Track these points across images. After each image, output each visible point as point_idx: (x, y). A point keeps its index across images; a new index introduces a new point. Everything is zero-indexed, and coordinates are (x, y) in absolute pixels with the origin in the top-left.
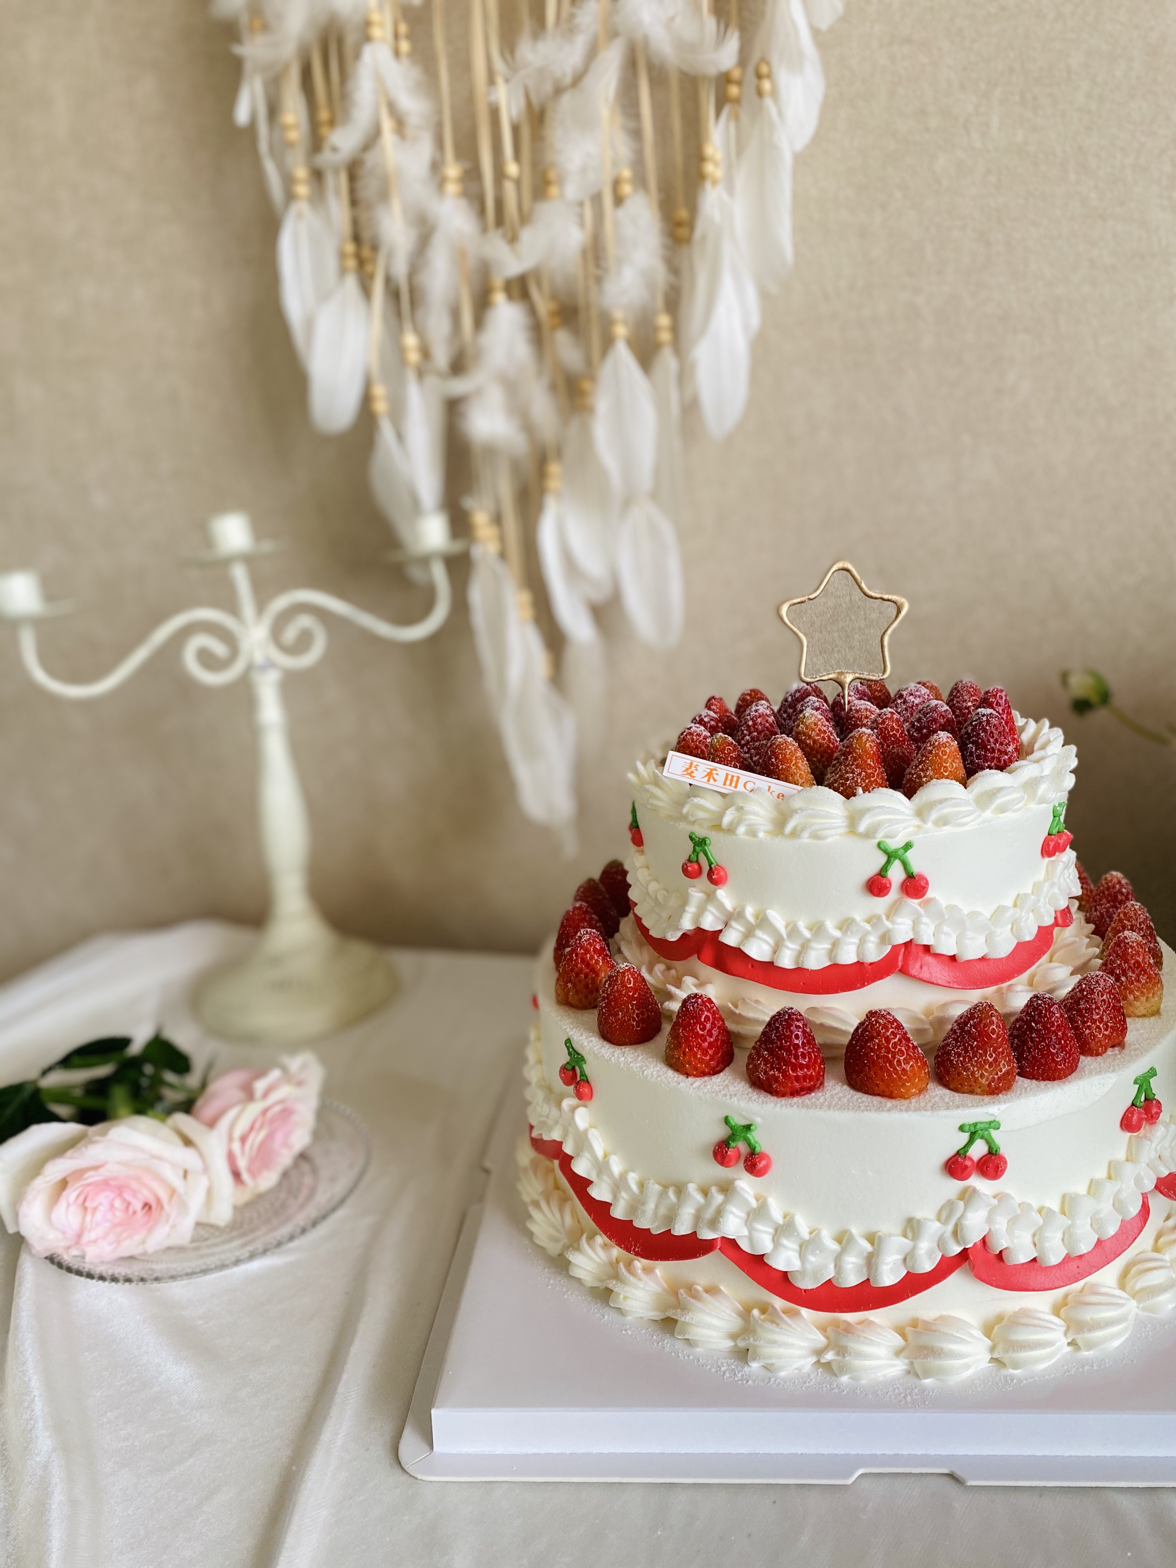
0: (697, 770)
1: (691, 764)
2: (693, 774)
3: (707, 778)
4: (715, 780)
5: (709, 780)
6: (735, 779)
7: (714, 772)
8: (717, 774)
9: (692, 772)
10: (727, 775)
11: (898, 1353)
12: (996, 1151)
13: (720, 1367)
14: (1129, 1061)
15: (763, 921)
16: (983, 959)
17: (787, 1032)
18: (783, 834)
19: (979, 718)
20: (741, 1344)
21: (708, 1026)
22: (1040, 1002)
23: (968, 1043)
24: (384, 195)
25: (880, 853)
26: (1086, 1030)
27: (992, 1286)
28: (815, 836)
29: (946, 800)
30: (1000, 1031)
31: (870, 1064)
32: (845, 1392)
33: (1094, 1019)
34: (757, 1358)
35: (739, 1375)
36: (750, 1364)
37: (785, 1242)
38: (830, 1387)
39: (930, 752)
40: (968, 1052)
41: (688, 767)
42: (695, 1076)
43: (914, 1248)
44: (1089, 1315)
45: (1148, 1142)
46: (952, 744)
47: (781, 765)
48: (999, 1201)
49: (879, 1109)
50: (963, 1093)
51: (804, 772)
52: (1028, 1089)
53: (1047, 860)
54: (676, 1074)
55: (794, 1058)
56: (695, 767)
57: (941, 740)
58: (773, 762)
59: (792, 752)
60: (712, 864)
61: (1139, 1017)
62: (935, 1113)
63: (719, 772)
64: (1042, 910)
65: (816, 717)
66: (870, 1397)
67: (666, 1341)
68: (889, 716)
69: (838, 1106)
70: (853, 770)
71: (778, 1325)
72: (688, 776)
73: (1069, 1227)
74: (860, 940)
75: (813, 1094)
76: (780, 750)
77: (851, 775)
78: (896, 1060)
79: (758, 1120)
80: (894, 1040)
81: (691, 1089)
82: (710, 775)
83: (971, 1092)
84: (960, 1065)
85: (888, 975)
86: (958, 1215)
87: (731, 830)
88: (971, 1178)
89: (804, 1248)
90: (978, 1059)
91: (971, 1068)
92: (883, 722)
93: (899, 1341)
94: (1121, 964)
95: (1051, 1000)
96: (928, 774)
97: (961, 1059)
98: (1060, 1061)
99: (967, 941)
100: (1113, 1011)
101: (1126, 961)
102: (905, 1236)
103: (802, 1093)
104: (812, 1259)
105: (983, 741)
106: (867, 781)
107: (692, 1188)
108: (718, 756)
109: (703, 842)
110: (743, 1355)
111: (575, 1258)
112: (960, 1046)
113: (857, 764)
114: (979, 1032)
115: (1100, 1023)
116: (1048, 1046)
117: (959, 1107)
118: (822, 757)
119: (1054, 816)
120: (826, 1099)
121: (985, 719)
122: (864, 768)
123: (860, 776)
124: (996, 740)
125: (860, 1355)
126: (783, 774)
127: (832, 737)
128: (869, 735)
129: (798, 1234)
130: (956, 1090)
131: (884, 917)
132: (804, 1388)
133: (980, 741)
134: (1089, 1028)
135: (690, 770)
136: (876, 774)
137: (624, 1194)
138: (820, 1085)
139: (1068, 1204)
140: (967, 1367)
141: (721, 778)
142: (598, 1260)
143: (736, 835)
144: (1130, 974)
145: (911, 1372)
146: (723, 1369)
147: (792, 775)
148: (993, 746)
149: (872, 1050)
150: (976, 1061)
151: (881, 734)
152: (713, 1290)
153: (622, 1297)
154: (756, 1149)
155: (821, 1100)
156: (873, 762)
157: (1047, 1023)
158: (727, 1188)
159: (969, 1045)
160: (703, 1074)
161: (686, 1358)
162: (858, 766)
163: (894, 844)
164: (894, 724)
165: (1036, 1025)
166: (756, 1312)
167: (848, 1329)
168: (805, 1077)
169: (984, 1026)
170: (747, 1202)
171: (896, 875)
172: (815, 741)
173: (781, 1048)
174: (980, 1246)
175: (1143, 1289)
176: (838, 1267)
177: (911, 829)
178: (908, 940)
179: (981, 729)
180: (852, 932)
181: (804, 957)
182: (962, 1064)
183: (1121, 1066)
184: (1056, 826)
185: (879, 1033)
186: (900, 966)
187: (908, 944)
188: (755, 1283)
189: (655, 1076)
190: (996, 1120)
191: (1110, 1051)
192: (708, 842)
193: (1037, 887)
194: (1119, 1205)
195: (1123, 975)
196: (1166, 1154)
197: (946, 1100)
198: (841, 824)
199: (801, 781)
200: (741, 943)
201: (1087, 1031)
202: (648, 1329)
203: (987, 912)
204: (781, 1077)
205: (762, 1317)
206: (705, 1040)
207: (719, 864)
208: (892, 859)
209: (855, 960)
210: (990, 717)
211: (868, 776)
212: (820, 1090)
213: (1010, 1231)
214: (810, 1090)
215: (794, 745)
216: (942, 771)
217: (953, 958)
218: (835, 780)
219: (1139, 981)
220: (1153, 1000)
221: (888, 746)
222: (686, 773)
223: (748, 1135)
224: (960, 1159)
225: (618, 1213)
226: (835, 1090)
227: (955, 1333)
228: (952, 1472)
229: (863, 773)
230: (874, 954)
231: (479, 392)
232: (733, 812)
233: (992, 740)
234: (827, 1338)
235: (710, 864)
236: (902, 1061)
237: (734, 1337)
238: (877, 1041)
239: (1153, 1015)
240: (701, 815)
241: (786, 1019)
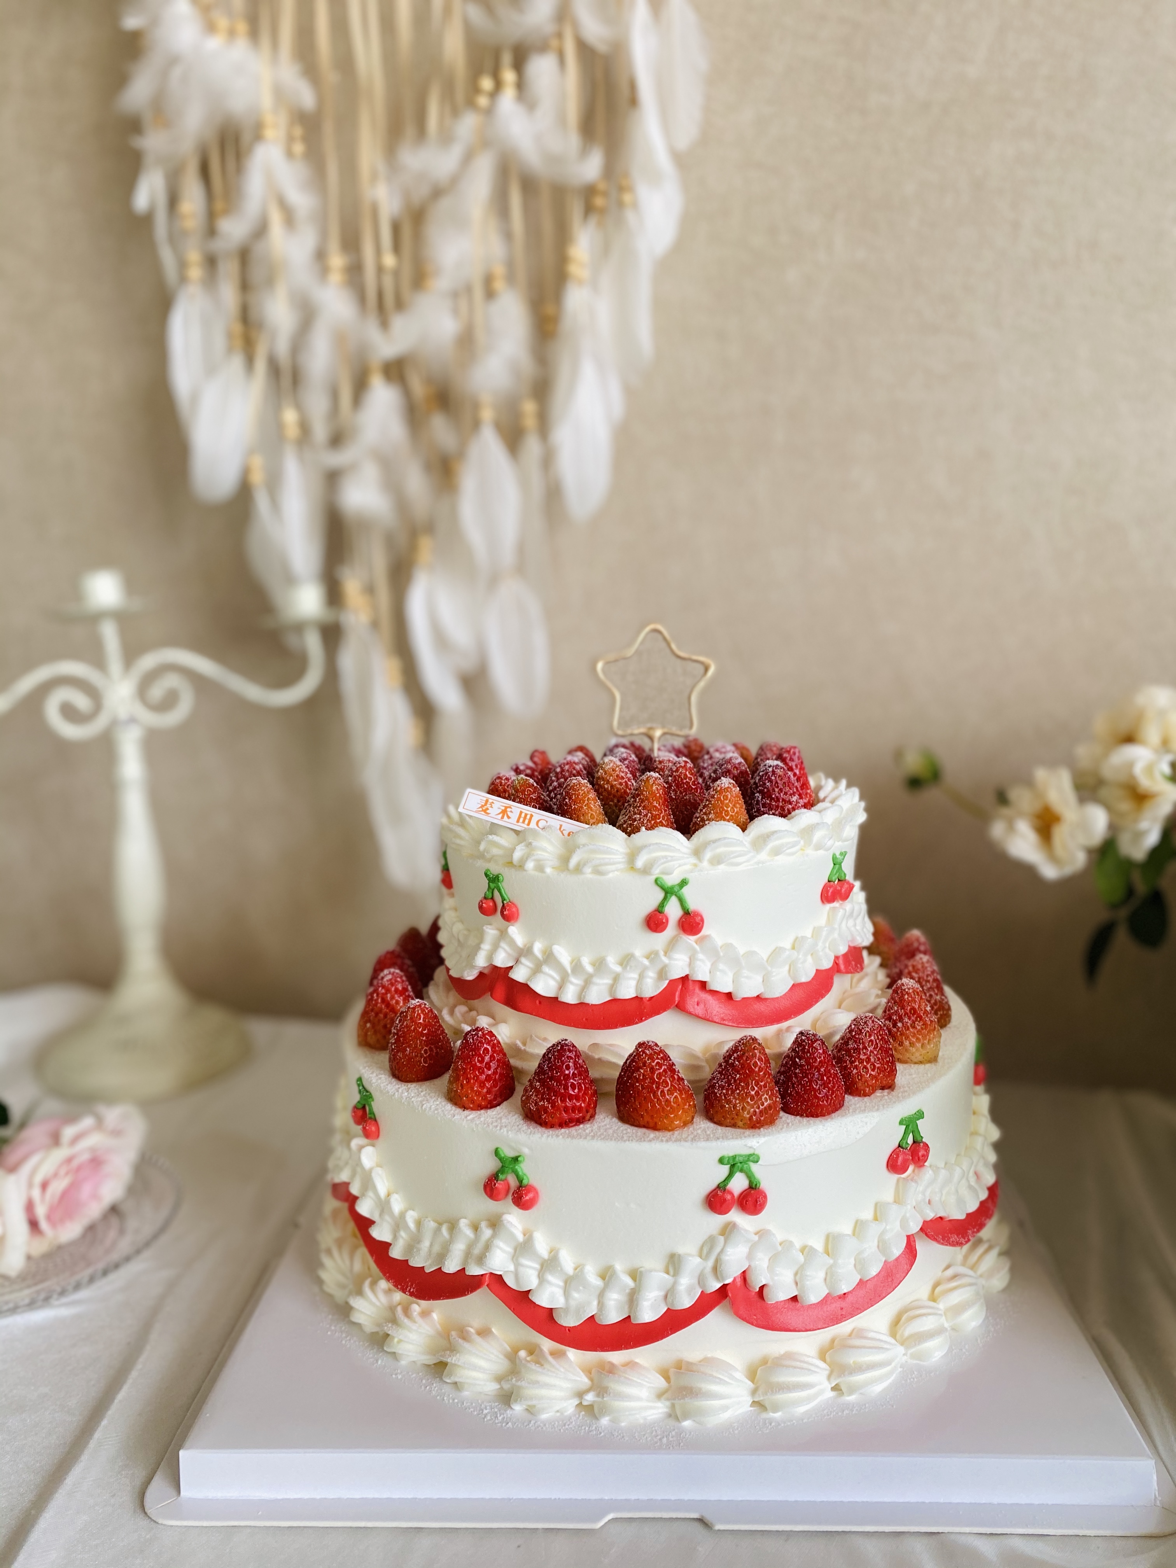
0: (491, 807)
1: (487, 801)
2: (488, 811)
3: (501, 815)
4: (509, 817)
5: (502, 818)
6: (528, 817)
7: (509, 810)
8: (511, 812)
9: (487, 809)
10: (521, 812)
11: (660, 1396)
12: (756, 1185)
13: (483, 1410)
14: (895, 1102)
15: (549, 957)
16: (758, 998)
17: (558, 1062)
18: (568, 870)
19: (766, 769)
20: (506, 1386)
21: (487, 1058)
22: (803, 1038)
23: (731, 1076)
24: (270, 281)
25: (658, 889)
26: (854, 1069)
27: (753, 1325)
28: (597, 872)
29: (719, 839)
30: (761, 1064)
31: (635, 1094)
32: (602, 1434)
33: (861, 1059)
34: (519, 1399)
35: (500, 1418)
36: (513, 1406)
37: (549, 1277)
38: (589, 1429)
39: (713, 797)
40: (731, 1084)
41: (483, 804)
42: (472, 1109)
43: (675, 1284)
44: (853, 1358)
45: (913, 1184)
46: (734, 789)
47: (574, 805)
48: (760, 1238)
49: (640, 1140)
50: (727, 1126)
51: (596, 813)
52: (790, 1124)
53: (829, 906)
54: (454, 1108)
55: (564, 1089)
56: (491, 804)
57: (723, 785)
58: (566, 802)
59: (585, 793)
60: (505, 900)
61: (915, 1063)
62: (694, 1144)
63: (514, 809)
64: (821, 953)
65: (615, 763)
66: (627, 1439)
67: (434, 1385)
68: (683, 764)
69: (602, 1137)
70: (641, 811)
71: (542, 1365)
72: (483, 813)
73: (831, 1267)
74: (640, 975)
75: (581, 1126)
76: (574, 791)
77: (638, 816)
78: (660, 1090)
79: (526, 1151)
80: (659, 1071)
81: (465, 1121)
82: (504, 812)
83: (734, 1126)
84: (723, 1098)
85: (665, 1010)
86: (717, 1250)
87: (521, 866)
88: (730, 1213)
89: (570, 1283)
90: (740, 1092)
91: (734, 1100)
92: (677, 770)
93: (661, 1383)
94: (898, 1010)
95: (815, 1036)
96: (710, 817)
97: (724, 1091)
98: (822, 1097)
99: (743, 979)
100: (880, 1051)
101: (903, 1008)
102: (667, 1273)
103: (571, 1125)
104: (576, 1295)
105: (768, 790)
106: (653, 822)
107: (463, 1224)
108: (518, 797)
109: (497, 879)
110: (507, 1398)
111: (357, 1303)
112: (724, 1078)
113: (644, 806)
114: (742, 1064)
115: (867, 1063)
116: (810, 1081)
117: (718, 1139)
118: (618, 801)
119: (834, 864)
120: (592, 1131)
121: (771, 769)
122: (651, 810)
123: (647, 817)
124: (781, 790)
125: (621, 1396)
126: (575, 814)
127: (629, 783)
128: (656, 779)
129: (562, 1269)
130: (719, 1123)
131: (662, 953)
132: (562, 1431)
133: (766, 790)
134: (856, 1067)
135: (486, 807)
136: (661, 816)
137: (403, 1234)
138: (591, 1117)
139: (832, 1243)
140: (726, 1408)
141: (514, 816)
142: (378, 1304)
143: (525, 871)
144: (906, 1020)
145: (673, 1415)
146: (485, 1412)
147: (583, 815)
148: (777, 795)
149: (638, 1080)
150: (738, 1094)
151: (675, 781)
152: (484, 1333)
153: (396, 1340)
154: (523, 1181)
155: (587, 1131)
156: (659, 804)
157: (810, 1058)
158: (495, 1223)
159: (732, 1077)
160: (480, 1107)
161: (451, 1401)
162: (644, 808)
163: (671, 880)
164: (687, 773)
165: (800, 1060)
166: (522, 1354)
167: (611, 1369)
168: (574, 1108)
169: (746, 1059)
170: (512, 1236)
171: (673, 911)
172: (612, 786)
173: (552, 1078)
174: (739, 1282)
175: (911, 1336)
176: (601, 1305)
177: (688, 867)
178: (683, 975)
179: (767, 779)
180: (631, 967)
181: (586, 992)
182: (725, 1097)
183: (885, 1106)
184: (837, 872)
185: (644, 1064)
186: (676, 1002)
187: (685, 979)
188: (521, 1321)
189: (432, 1109)
190: (755, 1153)
191: (879, 1093)
192: (501, 878)
193: (817, 931)
194: (882, 1246)
195: (900, 1021)
196: (936, 1199)
197: (708, 1132)
198: (621, 860)
199: (592, 821)
200: (529, 979)
201: (855, 1071)
202: (419, 1374)
203: (764, 954)
204: (550, 1108)
205: (528, 1359)
206: (483, 1072)
207: (511, 900)
208: (668, 895)
209: (634, 995)
210: (776, 768)
211: (654, 817)
212: (590, 1122)
213: (770, 1268)
214: (579, 1121)
215: (587, 787)
216: (723, 814)
217: (729, 995)
218: (624, 821)
219: (914, 1027)
220: (928, 1047)
221: (681, 793)
222: (481, 809)
223: (516, 1167)
224: (719, 1193)
225: (396, 1253)
226: (604, 1122)
227: (715, 1374)
228: (702, 1516)
229: (649, 814)
230: (651, 988)
231: (353, 467)
232: (523, 848)
233: (776, 790)
234: (591, 1380)
235: (503, 900)
236: (666, 1092)
237: (499, 1379)
238: (642, 1071)
239: (930, 1061)
240: (495, 851)
241: (558, 1050)
